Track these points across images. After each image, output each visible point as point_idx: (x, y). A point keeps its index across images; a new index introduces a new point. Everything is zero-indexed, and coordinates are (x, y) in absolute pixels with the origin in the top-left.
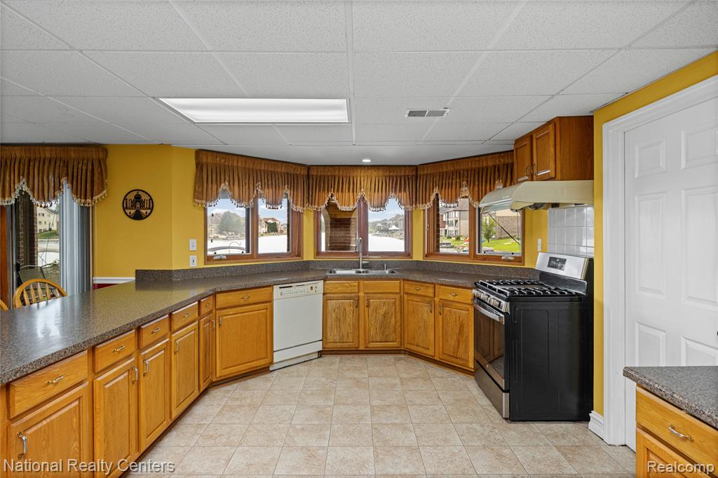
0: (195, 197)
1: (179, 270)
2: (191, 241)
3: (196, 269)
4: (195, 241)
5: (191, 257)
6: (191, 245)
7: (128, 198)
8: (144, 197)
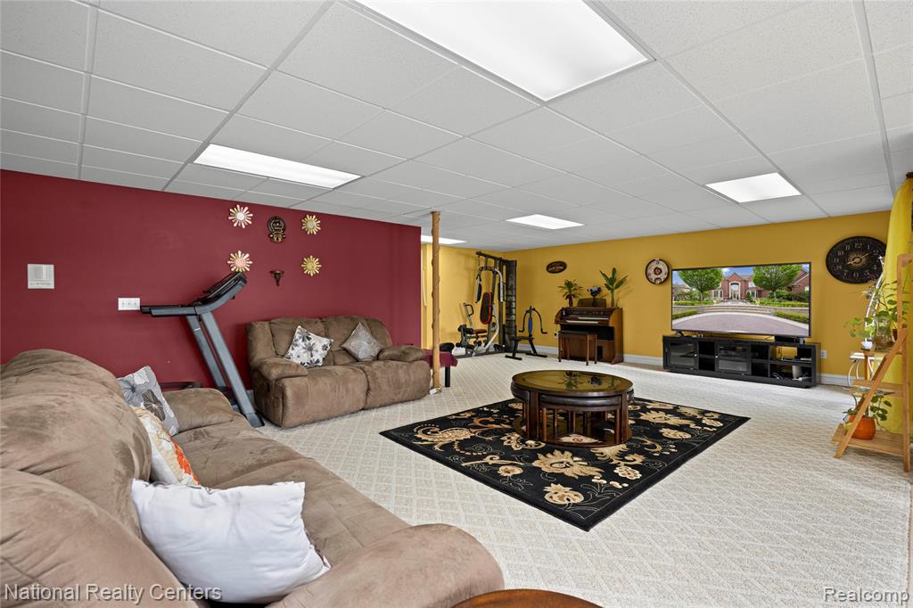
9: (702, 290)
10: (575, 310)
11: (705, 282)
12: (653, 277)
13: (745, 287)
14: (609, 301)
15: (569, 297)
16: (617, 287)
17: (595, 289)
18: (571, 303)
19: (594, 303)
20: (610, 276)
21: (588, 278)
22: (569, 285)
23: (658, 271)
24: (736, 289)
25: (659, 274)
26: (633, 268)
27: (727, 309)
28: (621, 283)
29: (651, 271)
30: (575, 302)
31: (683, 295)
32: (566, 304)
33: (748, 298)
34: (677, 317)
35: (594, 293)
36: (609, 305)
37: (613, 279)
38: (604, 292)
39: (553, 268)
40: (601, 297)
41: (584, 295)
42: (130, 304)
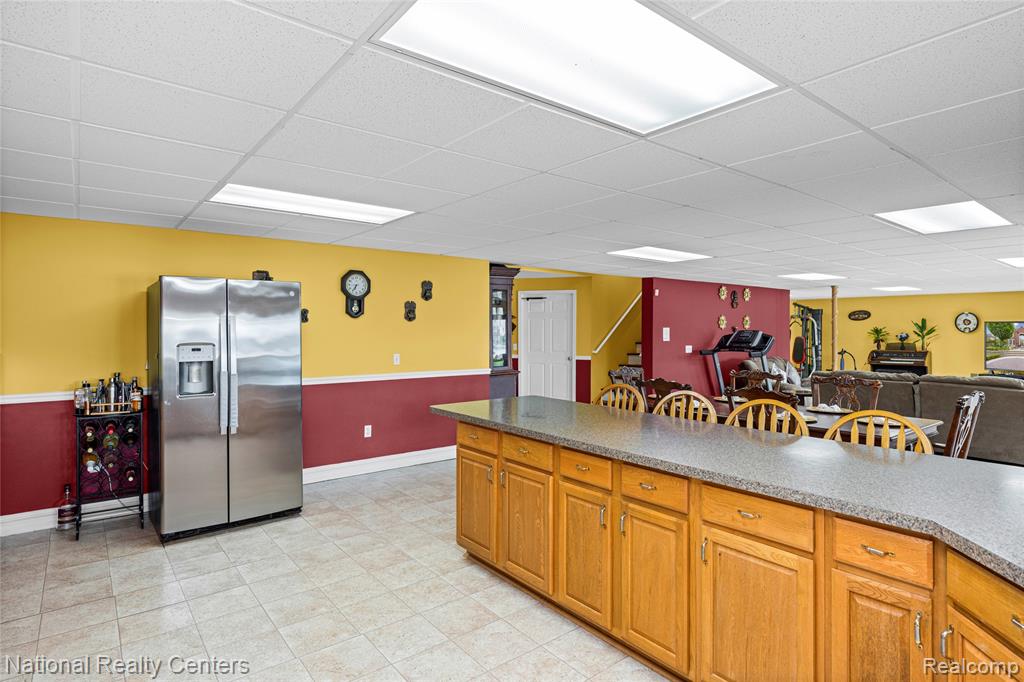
9: (1003, 338)
10: (883, 352)
11: (1003, 332)
12: (962, 326)
14: (919, 346)
15: (877, 341)
16: (928, 333)
17: (904, 335)
18: (879, 346)
19: (903, 347)
20: (920, 324)
21: (898, 326)
22: (877, 331)
23: (967, 322)
26: (942, 320)
28: (932, 331)
29: (960, 322)
30: (883, 347)
31: (989, 343)
32: (874, 347)
35: (902, 339)
36: (919, 349)
37: (923, 327)
38: (913, 338)
39: (856, 316)
40: (910, 341)
41: (893, 340)
42: (689, 349)
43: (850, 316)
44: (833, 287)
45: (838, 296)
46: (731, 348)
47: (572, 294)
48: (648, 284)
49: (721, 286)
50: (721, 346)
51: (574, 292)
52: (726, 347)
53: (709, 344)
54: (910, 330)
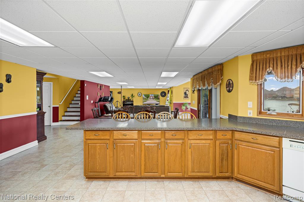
0: (250, 80)
1: (241, 117)
2: (249, 103)
3: (251, 118)
4: (251, 103)
5: (249, 111)
6: (249, 105)
7: (227, 83)
8: (231, 82)
9: (147, 98)
10: (125, 101)
11: (147, 96)
12: (139, 95)
13: (153, 97)
15: (124, 99)
21: (128, 95)
22: (124, 96)
23: (140, 94)
24: (152, 97)
25: (140, 95)
26: (135, 94)
27: (150, 101)
28: (134, 96)
29: (138, 94)
30: (125, 99)
31: (144, 98)
33: (153, 99)
34: (144, 102)
35: (129, 98)
36: (132, 100)
37: (132, 95)
38: (130, 98)
39: (119, 93)
40: (130, 99)
41: (127, 98)
42: (92, 102)
43: (118, 93)
44: (121, 86)
45: (122, 88)
46: (103, 101)
47: (51, 84)
48: (82, 82)
49: (98, 84)
50: (100, 100)
51: (52, 83)
52: (101, 101)
53: (96, 100)
54: (130, 96)
